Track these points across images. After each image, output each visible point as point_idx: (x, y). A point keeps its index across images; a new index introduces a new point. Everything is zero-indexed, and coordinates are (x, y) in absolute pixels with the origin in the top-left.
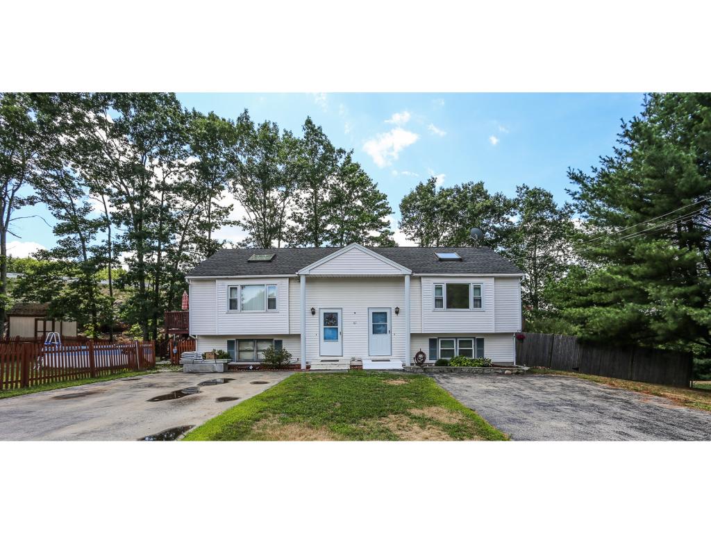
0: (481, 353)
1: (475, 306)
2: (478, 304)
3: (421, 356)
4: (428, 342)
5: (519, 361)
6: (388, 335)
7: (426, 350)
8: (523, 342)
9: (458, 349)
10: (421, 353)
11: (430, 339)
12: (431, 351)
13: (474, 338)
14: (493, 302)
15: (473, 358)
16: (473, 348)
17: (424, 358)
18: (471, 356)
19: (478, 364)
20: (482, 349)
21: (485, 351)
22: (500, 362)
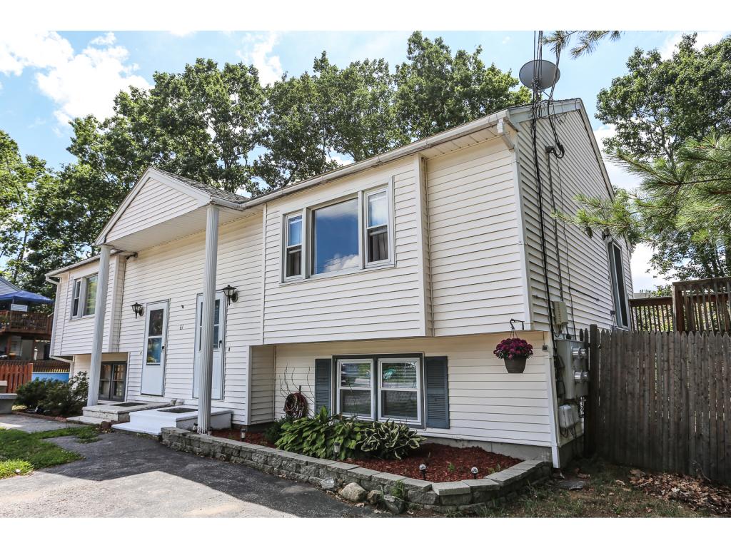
0: (438, 405)
4: (313, 370)
6: (220, 350)
7: (309, 390)
9: (380, 388)
11: (316, 360)
12: (317, 394)
13: (420, 356)
20: (440, 392)
21: (452, 401)
22: (502, 443)
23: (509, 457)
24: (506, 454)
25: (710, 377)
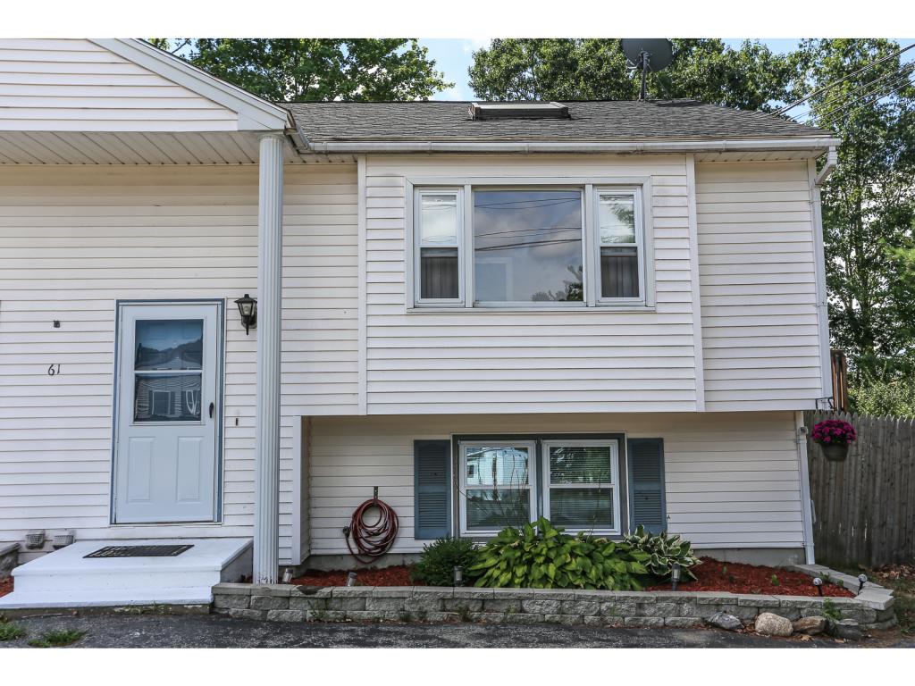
0: (650, 506)
1: (609, 290)
2: (626, 280)
3: (373, 520)
4: (409, 460)
5: (829, 547)
6: (209, 423)
7: (401, 494)
8: (843, 457)
9: (547, 486)
10: (374, 505)
11: (417, 443)
12: (421, 501)
13: (619, 437)
14: (690, 271)
15: (617, 530)
16: (615, 484)
17: (393, 531)
18: (604, 518)
19: (620, 566)
20: (654, 487)
21: (669, 498)
22: (739, 549)
23: (748, 565)
24: (745, 562)
25: (897, 462)
